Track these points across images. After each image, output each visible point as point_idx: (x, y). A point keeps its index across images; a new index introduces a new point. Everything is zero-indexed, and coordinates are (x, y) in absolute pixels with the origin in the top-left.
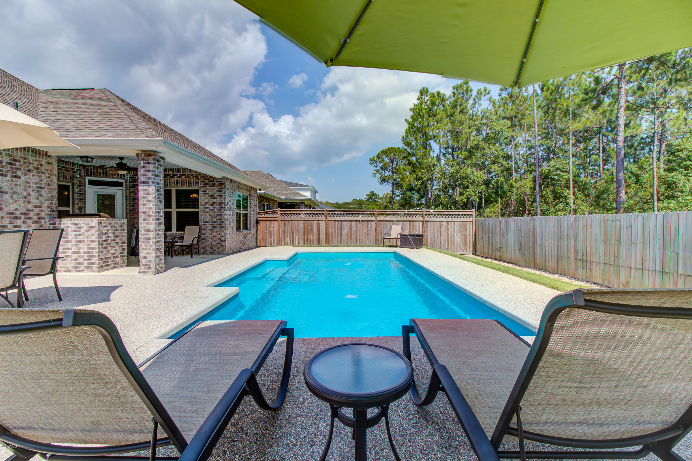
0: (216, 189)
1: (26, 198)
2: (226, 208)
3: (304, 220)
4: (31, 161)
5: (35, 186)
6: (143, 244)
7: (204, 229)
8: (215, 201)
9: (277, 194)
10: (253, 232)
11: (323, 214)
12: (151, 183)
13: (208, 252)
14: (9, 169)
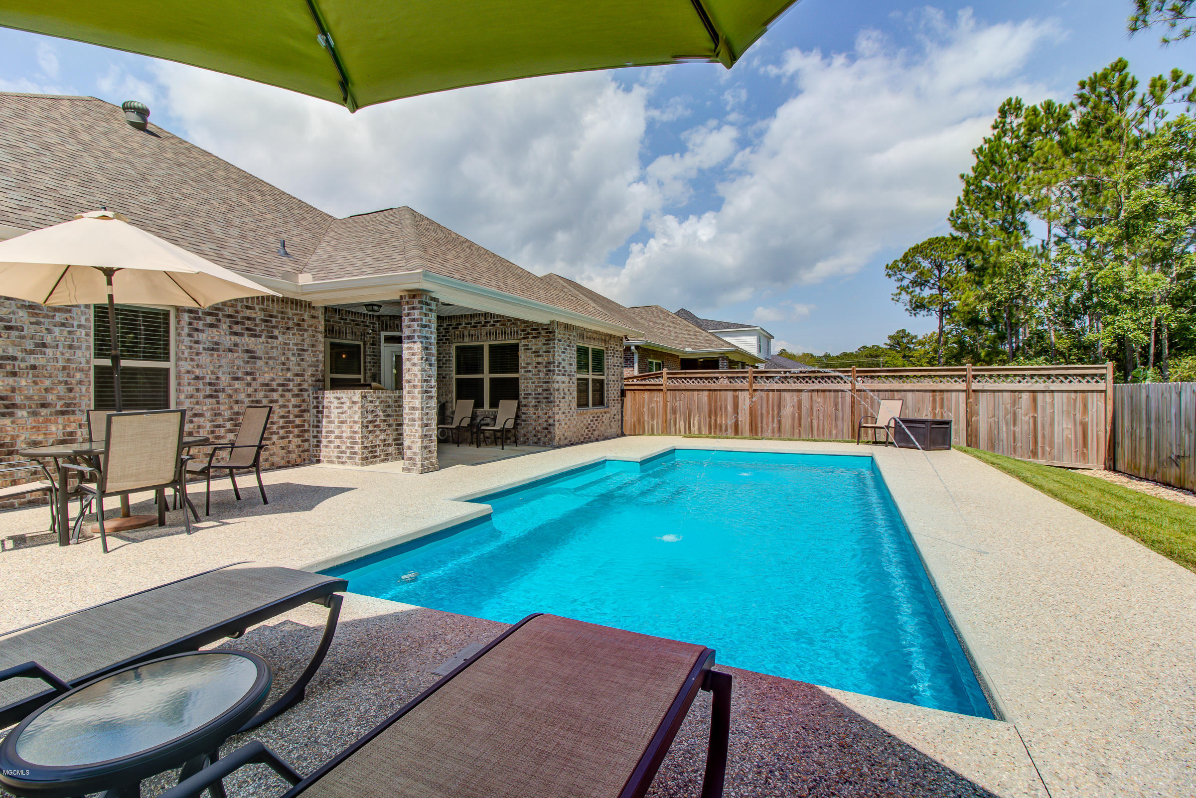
0: (542, 340)
1: (284, 364)
2: (557, 372)
3: (710, 390)
4: (290, 316)
5: (295, 348)
6: (407, 428)
7: (525, 406)
8: (540, 360)
9: (680, 343)
10: (614, 409)
11: (744, 378)
12: (416, 339)
13: (531, 442)
14: (263, 328)
